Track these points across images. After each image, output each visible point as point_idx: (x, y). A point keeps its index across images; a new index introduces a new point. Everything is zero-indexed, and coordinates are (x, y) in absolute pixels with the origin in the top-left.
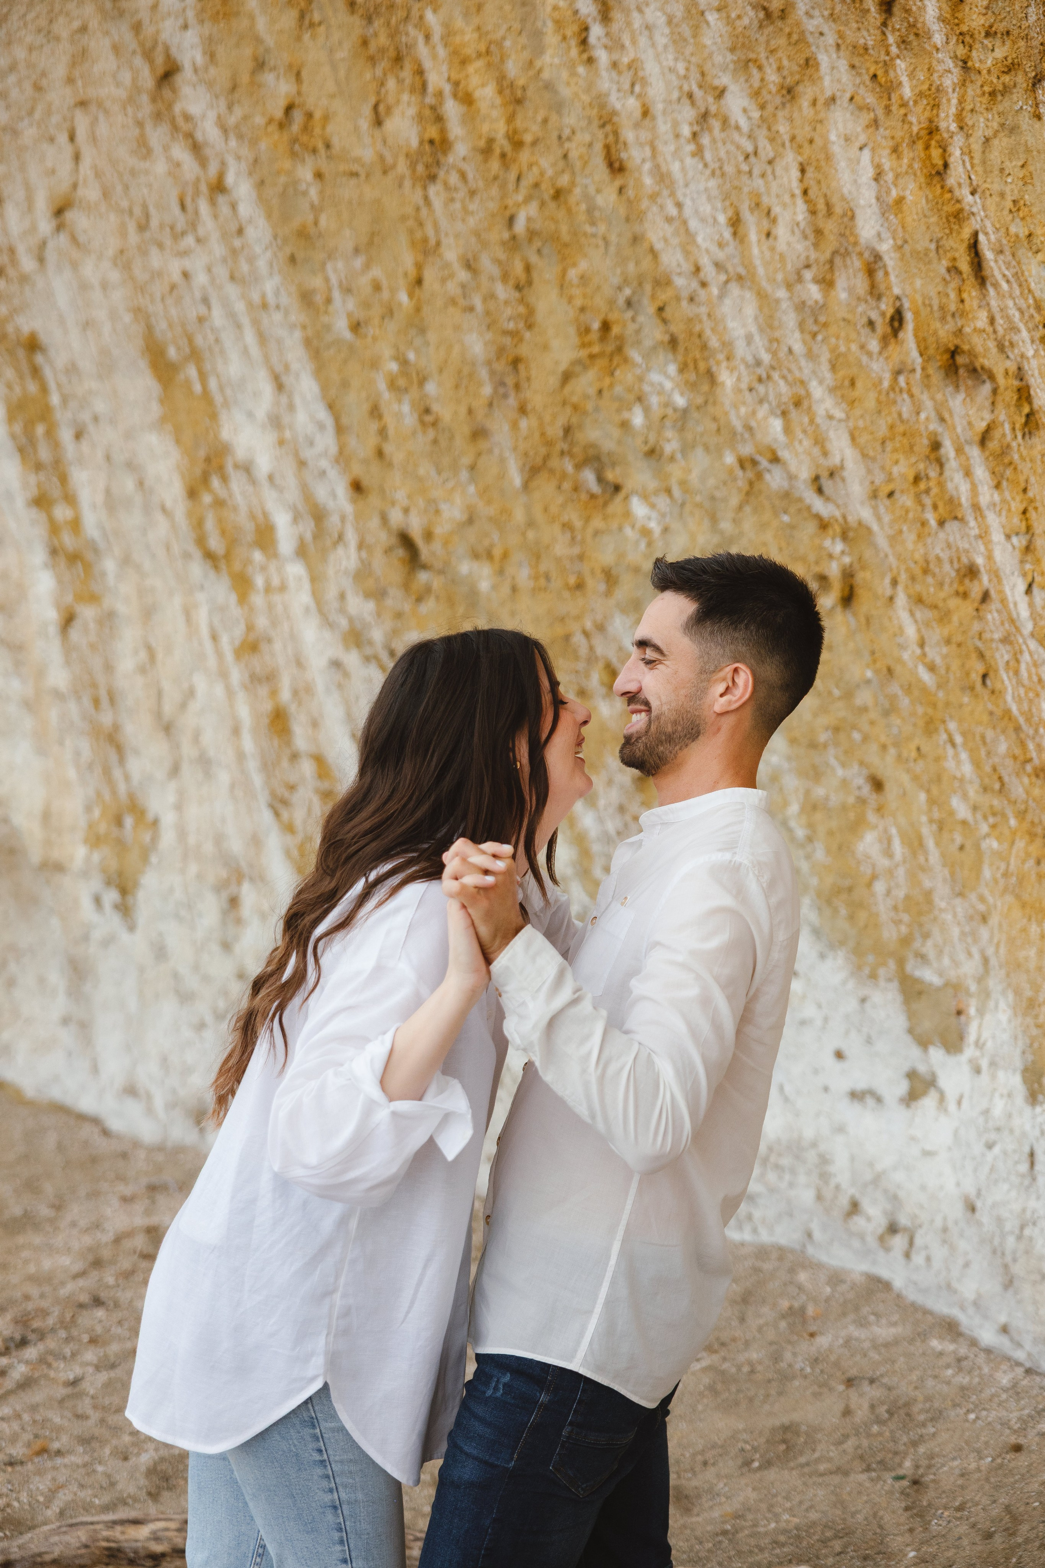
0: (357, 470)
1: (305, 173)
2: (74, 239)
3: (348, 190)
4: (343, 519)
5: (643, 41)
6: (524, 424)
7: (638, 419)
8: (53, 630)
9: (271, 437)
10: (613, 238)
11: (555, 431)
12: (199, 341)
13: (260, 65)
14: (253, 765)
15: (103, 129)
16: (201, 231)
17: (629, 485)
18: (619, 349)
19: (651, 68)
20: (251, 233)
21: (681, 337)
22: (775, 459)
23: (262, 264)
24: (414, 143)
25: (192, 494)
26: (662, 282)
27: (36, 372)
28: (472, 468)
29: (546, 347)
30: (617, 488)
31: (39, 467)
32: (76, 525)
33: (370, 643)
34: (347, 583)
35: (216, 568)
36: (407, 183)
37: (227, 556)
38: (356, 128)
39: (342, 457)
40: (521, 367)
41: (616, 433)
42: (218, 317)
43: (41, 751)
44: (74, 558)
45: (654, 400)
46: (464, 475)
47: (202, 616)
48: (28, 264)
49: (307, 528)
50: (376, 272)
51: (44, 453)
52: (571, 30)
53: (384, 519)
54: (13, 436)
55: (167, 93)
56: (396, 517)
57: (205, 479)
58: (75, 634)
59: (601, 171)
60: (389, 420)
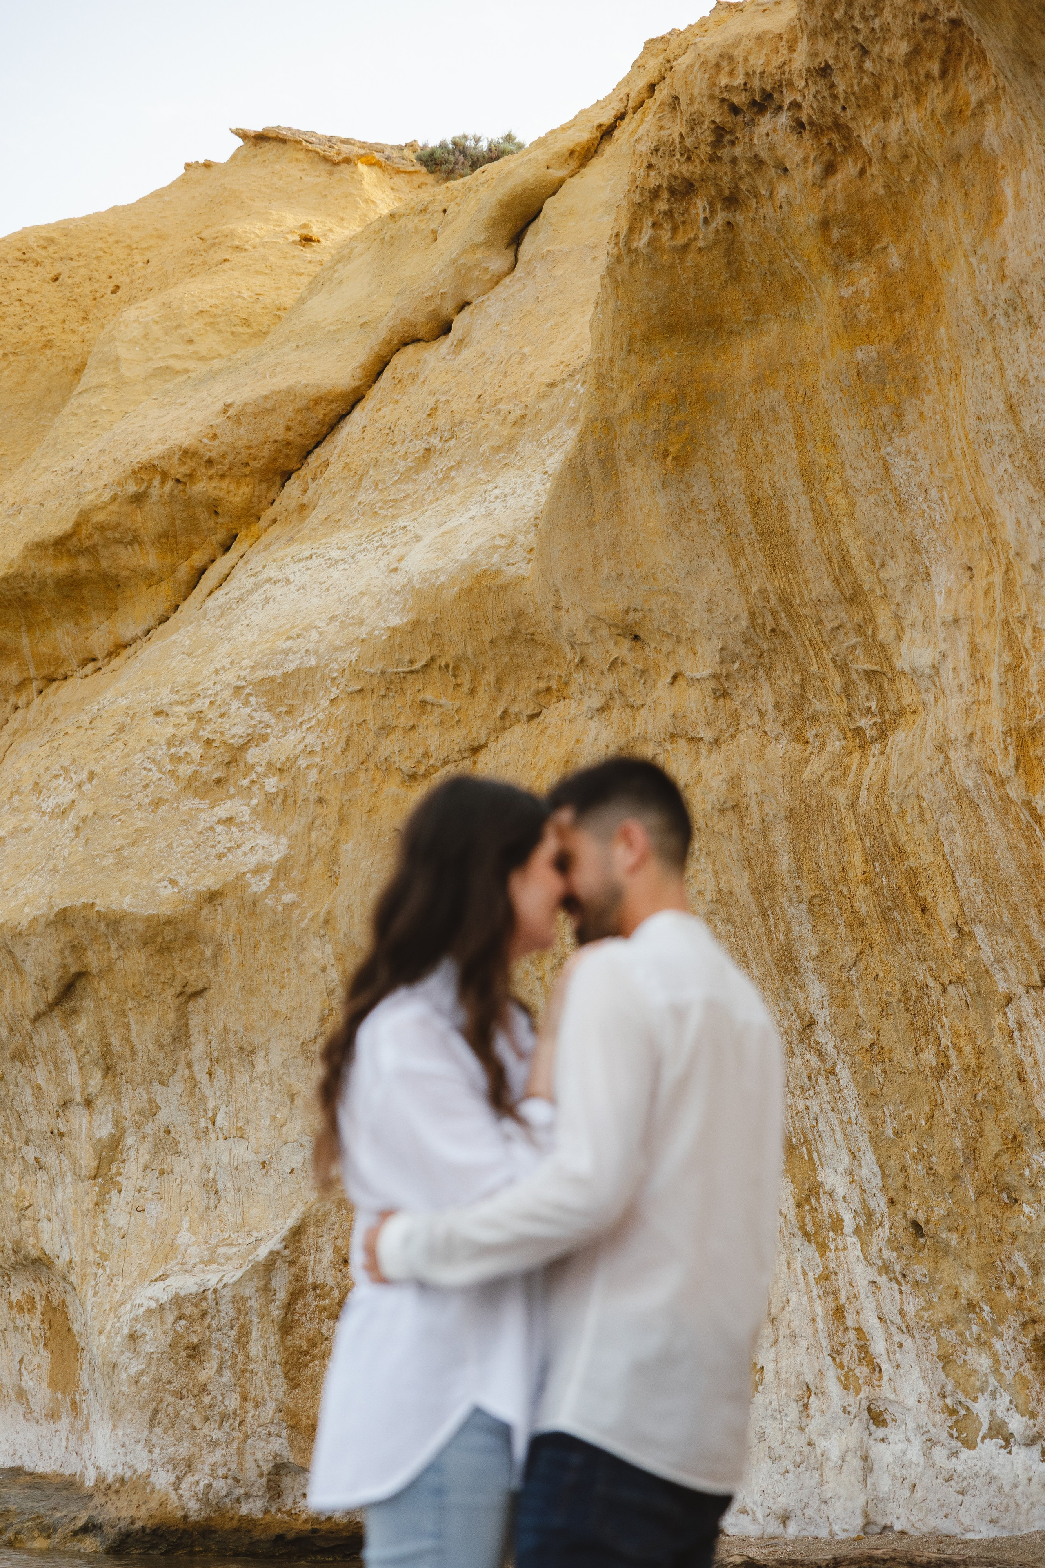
0: (892, 1193)
1: (878, 1070)
3: (900, 1079)
4: (883, 1215)
5: (1035, 1039)
6: (977, 1174)
7: (1027, 1173)
9: (848, 1179)
10: (1020, 1105)
11: (991, 1177)
12: (810, 1136)
13: (859, 1026)
14: (822, 1335)
16: (818, 1089)
17: (1022, 1199)
18: (1020, 1146)
19: (1038, 1048)
20: (846, 1092)
23: (850, 1106)
24: (934, 1064)
25: (799, 1205)
28: (952, 1192)
29: (988, 1144)
30: (1016, 1201)
33: (894, 1272)
34: (883, 1244)
35: (809, 1241)
36: (929, 1079)
37: (816, 1235)
38: (906, 1056)
39: (884, 1188)
40: (977, 1152)
41: (1017, 1178)
42: (822, 1125)
45: (1034, 1166)
46: (947, 1195)
47: (798, 1264)
49: (862, 1220)
50: (910, 1111)
52: (1006, 1032)
53: (905, 1215)
55: (808, 1032)
56: (911, 1214)
57: (808, 1199)
59: (1016, 1081)
60: (910, 1171)
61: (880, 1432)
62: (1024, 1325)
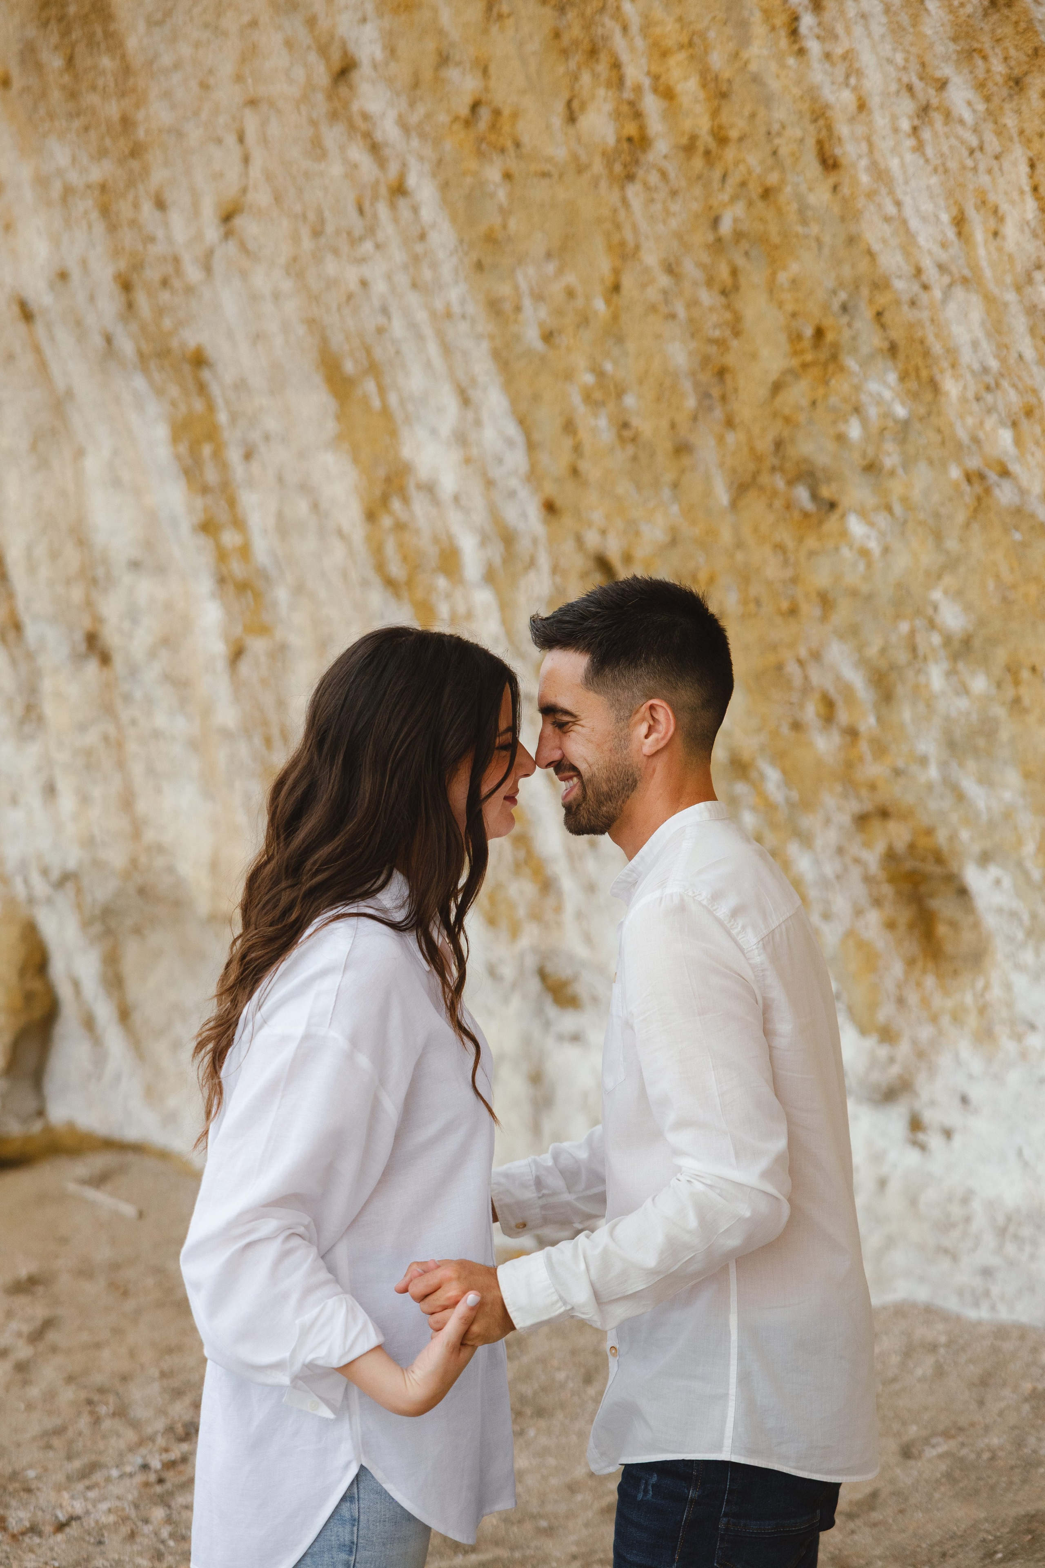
0: (550, 489)
1: (493, 173)
2: (243, 247)
3: (539, 192)
4: (535, 541)
5: (858, 30)
6: (731, 438)
7: (854, 430)
8: (221, 665)
9: (455, 456)
10: (827, 239)
11: (765, 445)
12: (378, 353)
13: (444, 60)
15: (274, 129)
16: (380, 236)
17: (845, 502)
18: (834, 357)
19: (867, 59)
20: (434, 238)
21: (902, 344)
22: (1005, 473)
23: (446, 271)
24: (611, 140)
25: (371, 516)
26: (880, 285)
27: (202, 388)
28: (675, 486)
29: (754, 356)
30: (832, 505)
31: (205, 490)
32: (245, 551)
35: (397, 595)
36: (603, 184)
37: (410, 583)
38: (548, 127)
39: (534, 476)
40: (728, 377)
41: (831, 446)
42: (398, 328)
43: (208, 794)
44: (243, 587)
45: (873, 412)
46: (666, 493)
48: (193, 273)
49: (496, 552)
50: (570, 278)
51: (211, 476)
52: (780, 20)
53: (579, 540)
54: (178, 457)
55: (343, 90)
56: (592, 539)
57: (385, 500)
58: (245, 668)
59: (812, 166)
60: (584, 435)
61: (568, 1021)
62: (862, 820)
